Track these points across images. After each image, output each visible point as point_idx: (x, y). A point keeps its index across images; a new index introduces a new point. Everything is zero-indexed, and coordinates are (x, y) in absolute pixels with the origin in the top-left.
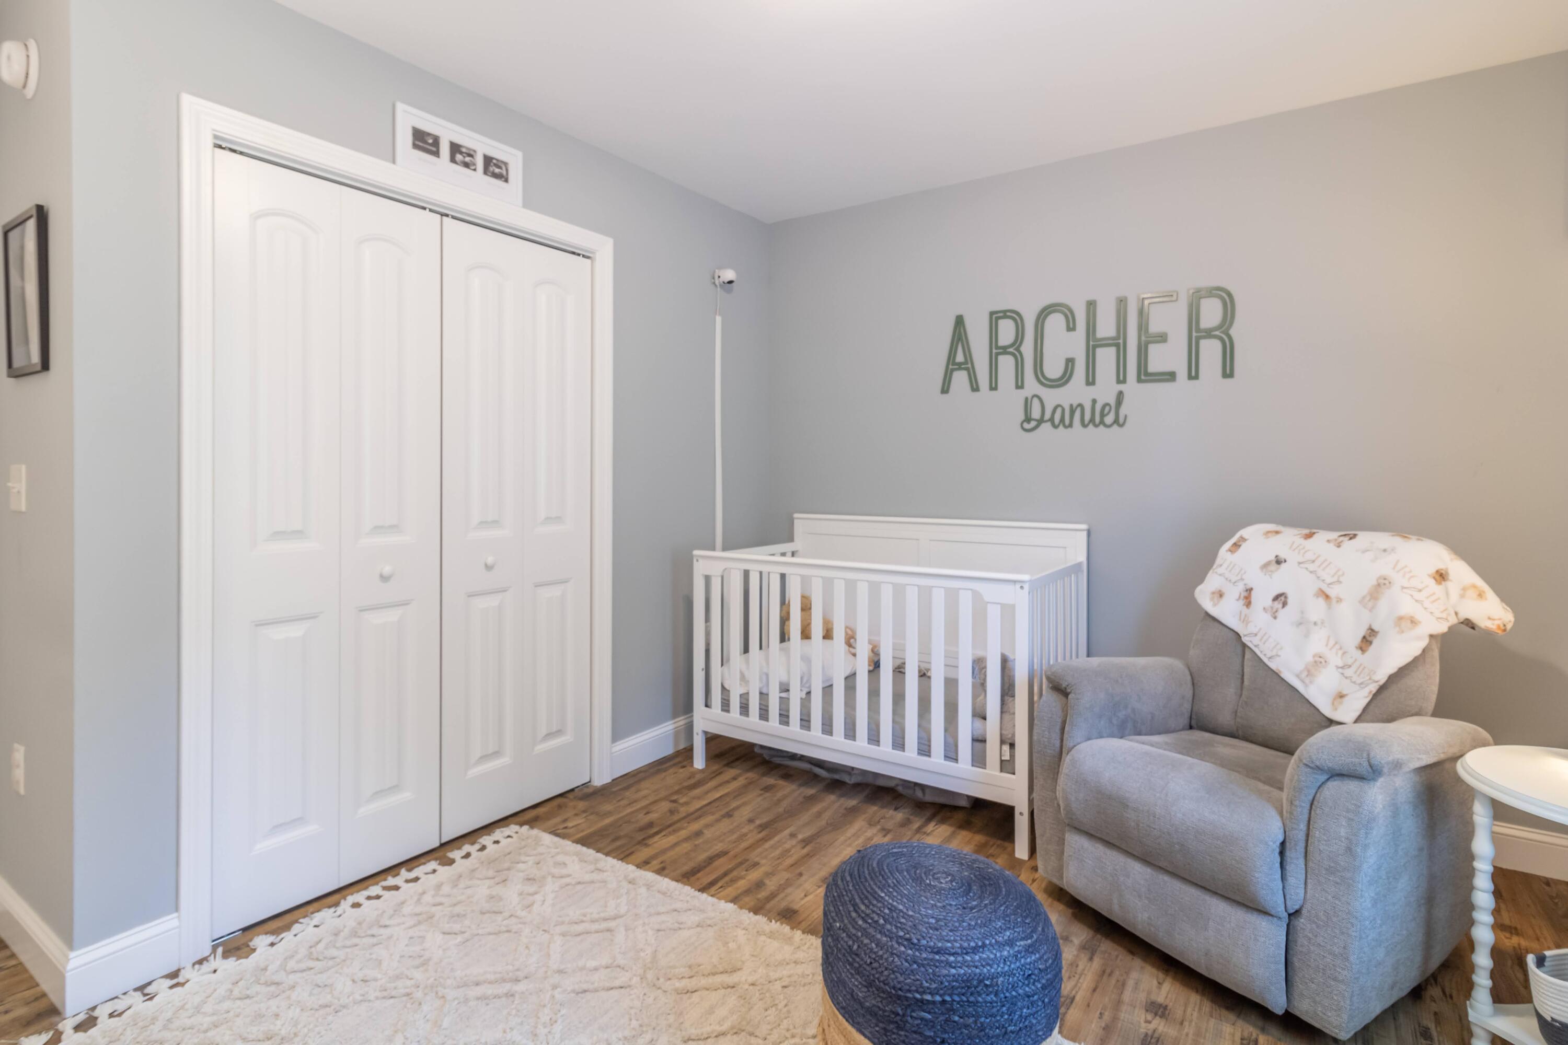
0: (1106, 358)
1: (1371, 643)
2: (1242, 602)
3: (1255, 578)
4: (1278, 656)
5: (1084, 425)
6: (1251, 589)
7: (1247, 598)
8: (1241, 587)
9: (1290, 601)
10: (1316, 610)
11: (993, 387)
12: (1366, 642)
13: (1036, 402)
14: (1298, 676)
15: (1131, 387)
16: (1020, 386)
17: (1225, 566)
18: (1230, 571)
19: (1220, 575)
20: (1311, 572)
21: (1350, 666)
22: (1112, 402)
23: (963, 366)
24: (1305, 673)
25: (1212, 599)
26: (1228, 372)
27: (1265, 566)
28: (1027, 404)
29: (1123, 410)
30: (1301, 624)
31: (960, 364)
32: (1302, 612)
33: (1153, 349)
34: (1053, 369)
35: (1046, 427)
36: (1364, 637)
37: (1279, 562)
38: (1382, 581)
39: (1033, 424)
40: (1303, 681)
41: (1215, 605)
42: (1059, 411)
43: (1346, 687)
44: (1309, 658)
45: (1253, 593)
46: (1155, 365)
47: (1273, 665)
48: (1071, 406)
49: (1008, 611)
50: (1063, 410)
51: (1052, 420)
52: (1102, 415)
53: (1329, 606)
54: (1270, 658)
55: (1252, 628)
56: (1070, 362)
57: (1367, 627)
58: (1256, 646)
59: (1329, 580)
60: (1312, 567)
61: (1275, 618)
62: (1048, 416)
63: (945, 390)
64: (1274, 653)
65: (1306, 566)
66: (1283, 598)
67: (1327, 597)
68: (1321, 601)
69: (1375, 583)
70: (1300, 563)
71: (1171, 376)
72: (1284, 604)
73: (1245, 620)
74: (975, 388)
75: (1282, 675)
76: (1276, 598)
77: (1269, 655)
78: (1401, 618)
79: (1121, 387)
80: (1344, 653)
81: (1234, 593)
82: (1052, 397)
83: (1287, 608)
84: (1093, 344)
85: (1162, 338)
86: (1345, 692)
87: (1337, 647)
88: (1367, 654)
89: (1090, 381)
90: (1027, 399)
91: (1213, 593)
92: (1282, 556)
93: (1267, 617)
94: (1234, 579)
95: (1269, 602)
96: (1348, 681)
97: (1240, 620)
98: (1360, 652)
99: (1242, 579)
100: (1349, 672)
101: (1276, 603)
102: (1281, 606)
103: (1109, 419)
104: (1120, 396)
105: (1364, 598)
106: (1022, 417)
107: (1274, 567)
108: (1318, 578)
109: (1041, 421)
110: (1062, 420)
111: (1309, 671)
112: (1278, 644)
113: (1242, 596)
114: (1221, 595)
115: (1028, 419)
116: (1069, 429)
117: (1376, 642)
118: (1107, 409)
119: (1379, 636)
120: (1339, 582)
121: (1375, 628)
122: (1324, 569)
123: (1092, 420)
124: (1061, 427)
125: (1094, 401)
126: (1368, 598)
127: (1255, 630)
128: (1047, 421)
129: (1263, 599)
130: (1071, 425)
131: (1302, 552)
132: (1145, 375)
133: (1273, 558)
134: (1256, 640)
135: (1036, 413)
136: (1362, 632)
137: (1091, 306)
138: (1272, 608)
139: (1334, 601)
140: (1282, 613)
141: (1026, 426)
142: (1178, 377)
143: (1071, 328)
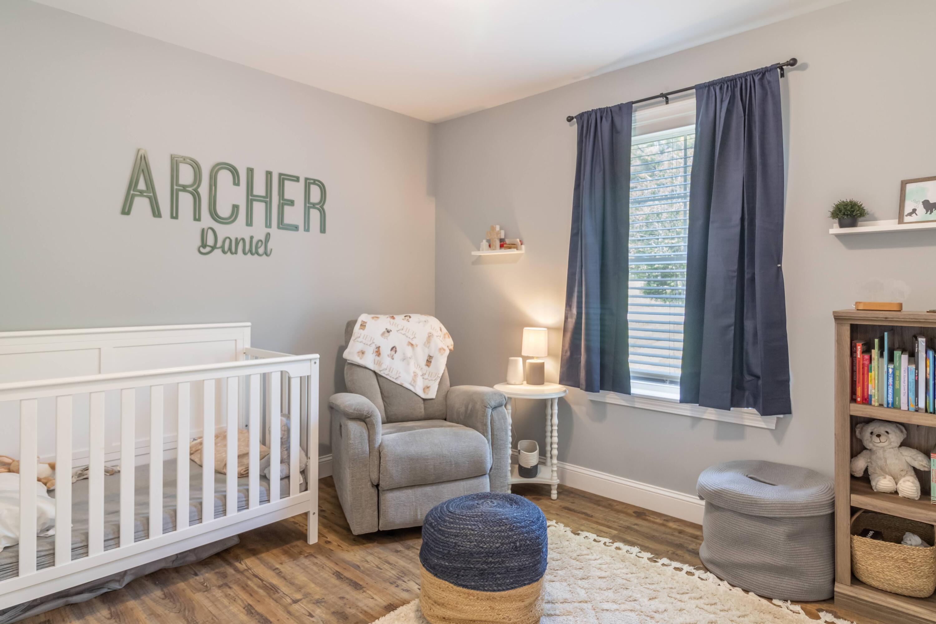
0: (259, 208)
1: (431, 362)
2: (375, 354)
3: (379, 341)
4: (400, 377)
5: (244, 253)
6: (379, 347)
7: (378, 352)
8: (373, 348)
9: (398, 350)
10: (409, 351)
11: (174, 216)
12: (429, 362)
13: (210, 233)
14: (410, 384)
15: (274, 230)
16: (197, 218)
17: (362, 337)
18: (365, 339)
19: (360, 342)
20: (403, 334)
21: (425, 374)
22: (263, 239)
23: (145, 194)
24: (413, 382)
25: (359, 356)
26: (323, 230)
27: (383, 334)
28: (203, 233)
29: (270, 245)
30: (404, 359)
31: (141, 192)
32: (404, 354)
33: (287, 209)
34: (224, 211)
35: (218, 252)
36: (427, 360)
37: (388, 332)
38: (429, 335)
39: (208, 249)
40: (413, 386)
41: (361, 359)
42: (228, 241)
43: (428, 383)
44: (412, 374)
45: (380, 349)
46: (288, 220)
47: (398, 382)
48: (236, 239)
49: (305, 381)
50: (231, 241)
51: (222, 247)
52: (257, 248)
53: (413, 349)
54: (396, 379)
55: (384, 366)
56: (235, 208)
57: (428, 355)
58: (387, 375)
59: (411, 337)
60: (403, 332)
61: (393, 359)
62: (219, 244)
63: (126, 210)
64: (398, 376)
65: (401, 332)
66: (394, 349)
67: (412, 345)
68: (410, 347)
69: (427, 336)
70: (397, 331)
71: (296, 228)
72: (396, 352)
73: (379, 364)
74: (156, 212)
75: (404, 385)
76: (392, 349)
77: (395, 377)
78: (440, 349)
79: (268, 230)
80: (421, 369)
81: (370, 351)
82: (223, 231)
83: (397, 353)
84: (251, 198)
85: (291, 203)
86: (429, 386)
87: (418, 367)
88: (431, 367)
89: (249, 222)
90: (203, 230)
91: (358, 352)
92: (389, 328)
93: (389, 359)
94: (369, 343)
95: (389, 352)
96: (427, 381)
97: (375, 363)
98: (427, 367)
99: (373, 343)
100: (426, 377)
101: (392, 351)
102: (394, 353)
103: (261, 251)
104: (268, 236)
105: (425, 343)
106: (199, 243)
107: (387, 334)
108: (407, 337)
109: (213, 248)
110: (230, 249)
111: (414, 380)
112: (398, 371)
113: (375, 352)
114: (363, 353)
115: (204, 245)
116: (235, 255)
117: (433, 361)
118: (260, 243)
119: (434, 358)
120: (415, 337)
121: (431, 355)
122: (408, 332)
123: (250, 251)
124: (229, 253)
125: (252, 238)
126: (426, 343)
127: (385, 367)
128: (218, 248)
129: (386, 351)
130: (236, 253)
131: (396, 325)
132: (282, 225)
133: (384, 330)
134: (386, 372)
135: (210, 241)
136: (426, 358)
137: (250, 171)
138: (391, 354)
139: (415, 346)
140: (396, 356)
141: (202, 250)
142: (300, 229)
143: (236, 182)
